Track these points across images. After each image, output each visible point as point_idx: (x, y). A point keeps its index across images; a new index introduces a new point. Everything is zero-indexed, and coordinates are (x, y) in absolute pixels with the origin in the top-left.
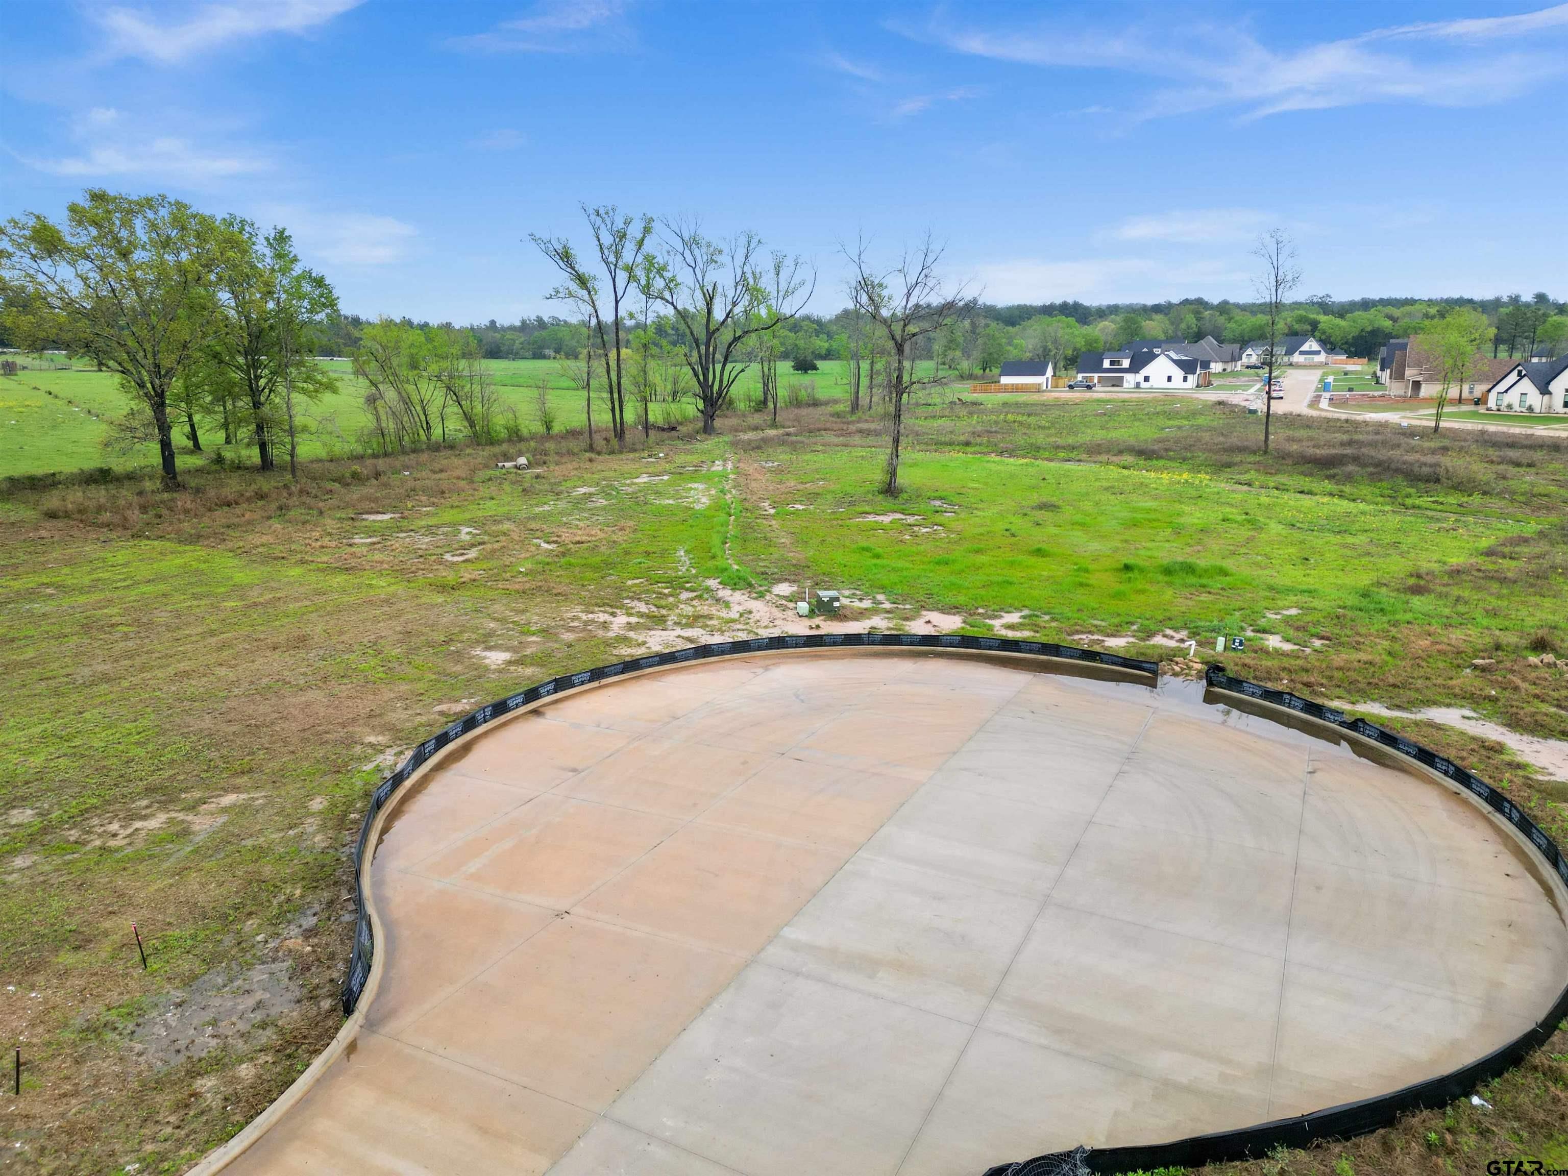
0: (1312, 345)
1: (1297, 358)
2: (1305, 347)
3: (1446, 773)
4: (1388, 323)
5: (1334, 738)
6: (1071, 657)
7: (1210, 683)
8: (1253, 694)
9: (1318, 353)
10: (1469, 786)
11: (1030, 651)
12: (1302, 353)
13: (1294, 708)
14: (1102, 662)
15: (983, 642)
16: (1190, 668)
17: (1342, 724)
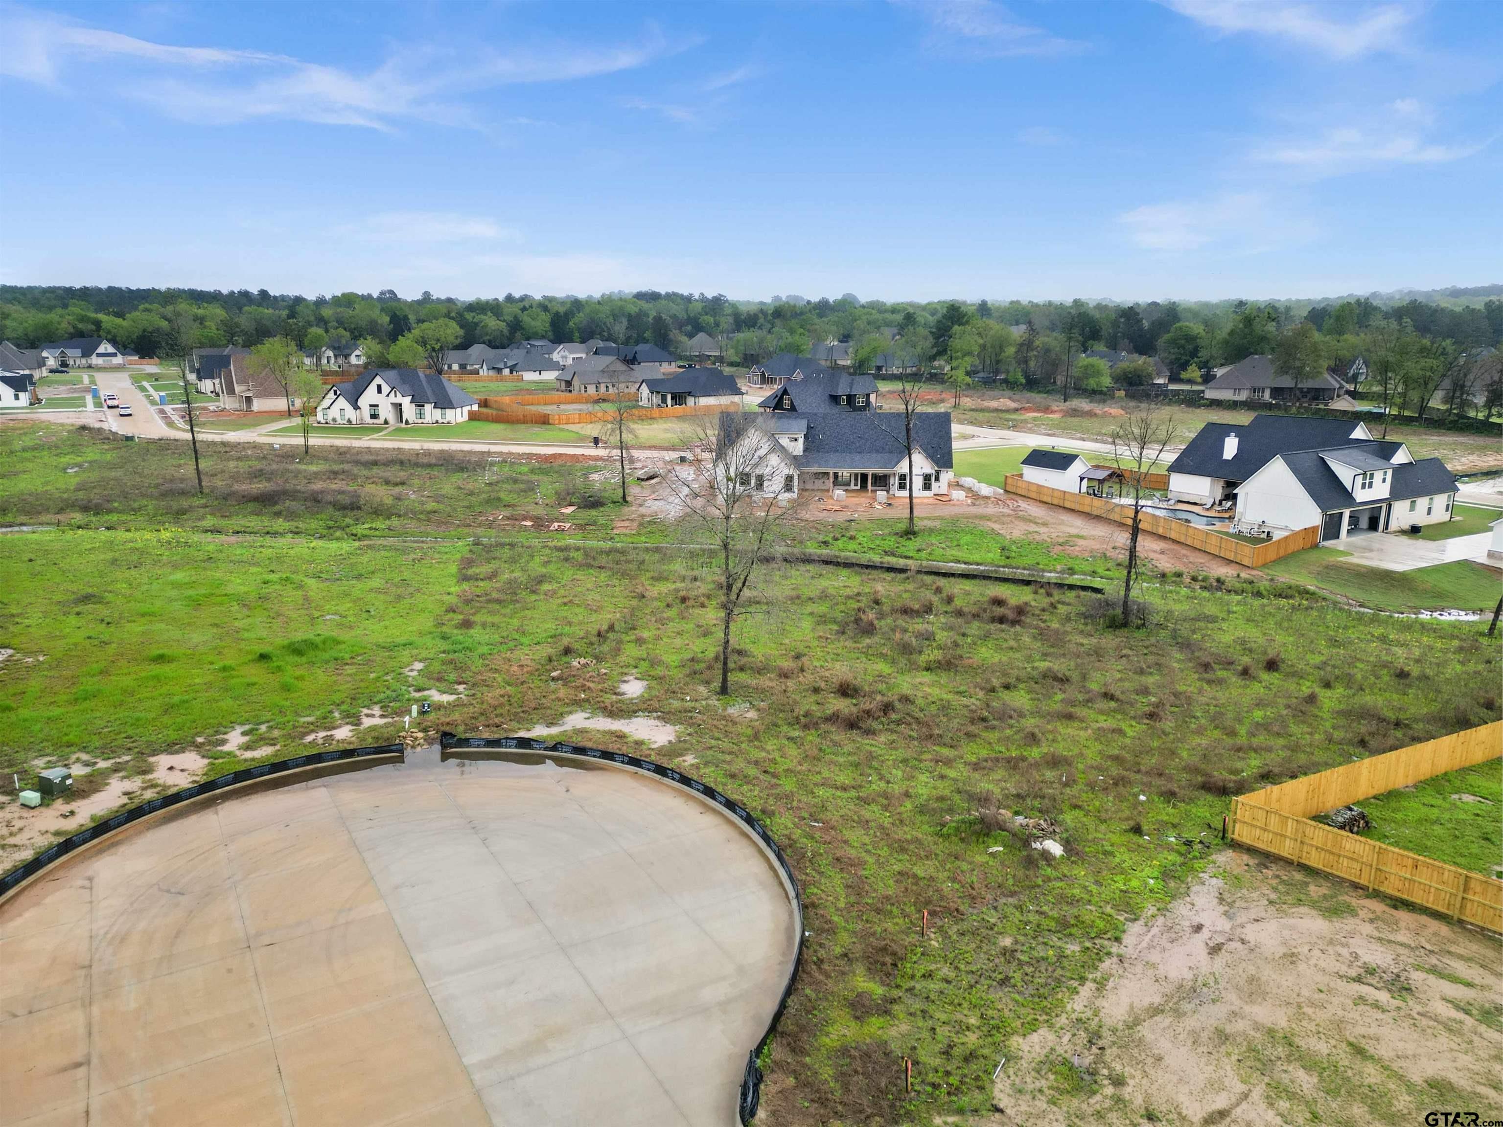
0: (106, 347)
1: (95, 360)
2: (101, 349)
3: (623, 762)
4: (164, 324)
5: (539, 760)
6: (332, 760)
7: (444, 746)
8: (478, 746)
9: (114, 355)
10: (640, 766)
11: (297, 766)
12: (99, 355)
13: (510, 747)
14: (358, 755)
15: (255, 772)
16: (416, 738)
17: (546, 749)
